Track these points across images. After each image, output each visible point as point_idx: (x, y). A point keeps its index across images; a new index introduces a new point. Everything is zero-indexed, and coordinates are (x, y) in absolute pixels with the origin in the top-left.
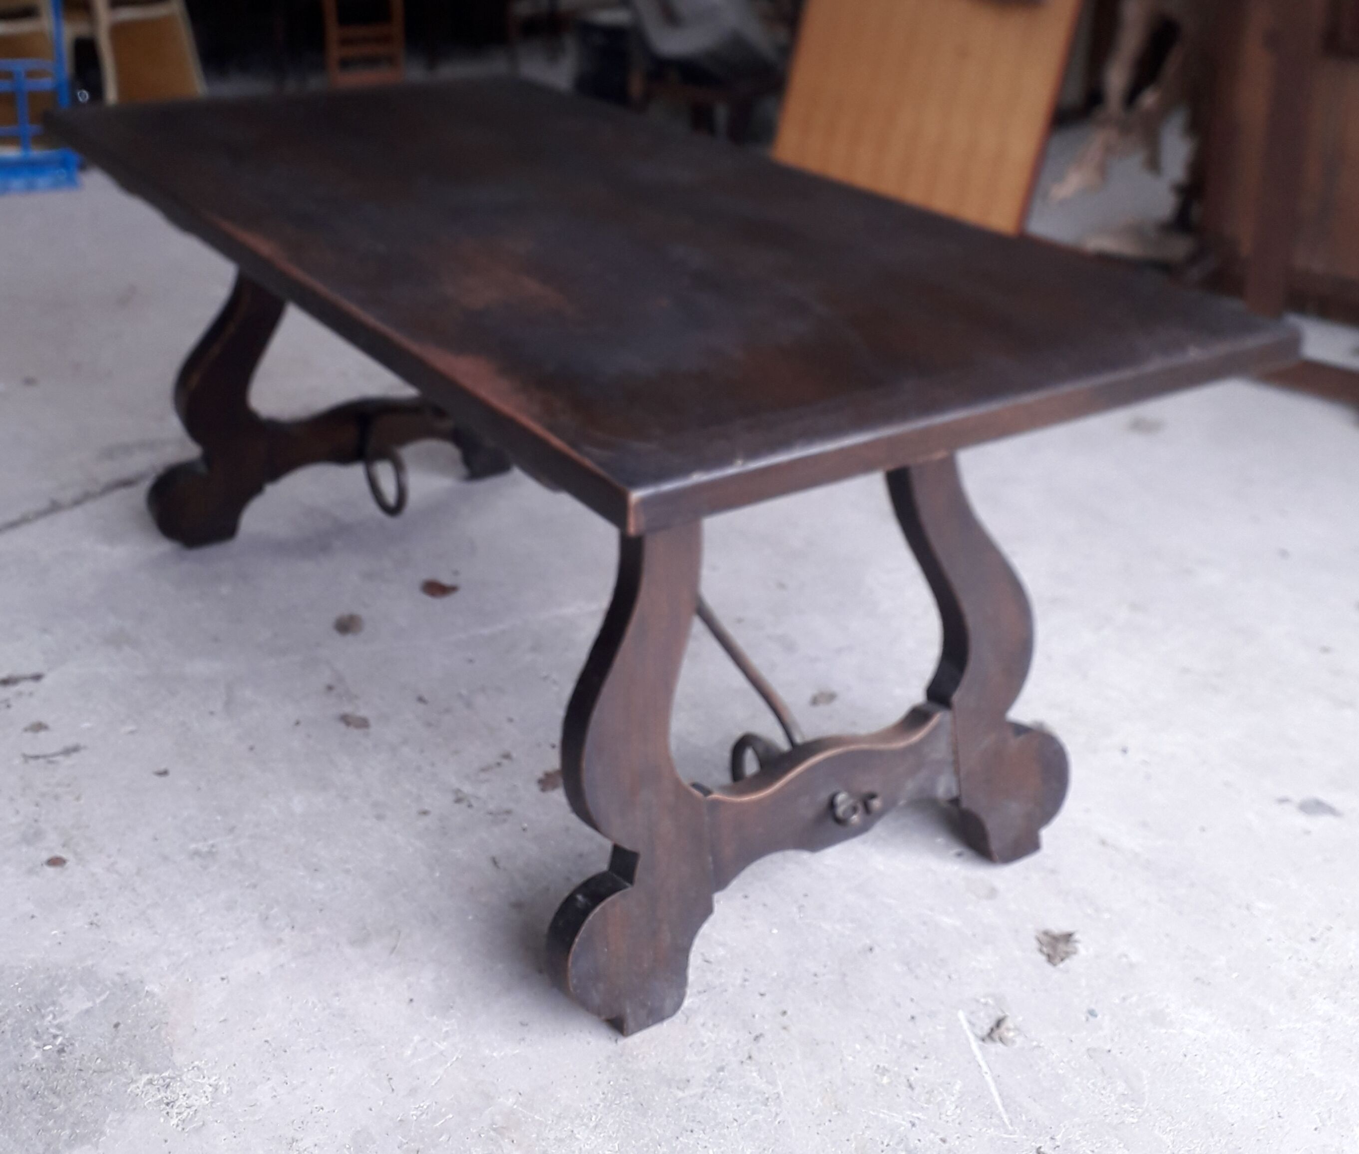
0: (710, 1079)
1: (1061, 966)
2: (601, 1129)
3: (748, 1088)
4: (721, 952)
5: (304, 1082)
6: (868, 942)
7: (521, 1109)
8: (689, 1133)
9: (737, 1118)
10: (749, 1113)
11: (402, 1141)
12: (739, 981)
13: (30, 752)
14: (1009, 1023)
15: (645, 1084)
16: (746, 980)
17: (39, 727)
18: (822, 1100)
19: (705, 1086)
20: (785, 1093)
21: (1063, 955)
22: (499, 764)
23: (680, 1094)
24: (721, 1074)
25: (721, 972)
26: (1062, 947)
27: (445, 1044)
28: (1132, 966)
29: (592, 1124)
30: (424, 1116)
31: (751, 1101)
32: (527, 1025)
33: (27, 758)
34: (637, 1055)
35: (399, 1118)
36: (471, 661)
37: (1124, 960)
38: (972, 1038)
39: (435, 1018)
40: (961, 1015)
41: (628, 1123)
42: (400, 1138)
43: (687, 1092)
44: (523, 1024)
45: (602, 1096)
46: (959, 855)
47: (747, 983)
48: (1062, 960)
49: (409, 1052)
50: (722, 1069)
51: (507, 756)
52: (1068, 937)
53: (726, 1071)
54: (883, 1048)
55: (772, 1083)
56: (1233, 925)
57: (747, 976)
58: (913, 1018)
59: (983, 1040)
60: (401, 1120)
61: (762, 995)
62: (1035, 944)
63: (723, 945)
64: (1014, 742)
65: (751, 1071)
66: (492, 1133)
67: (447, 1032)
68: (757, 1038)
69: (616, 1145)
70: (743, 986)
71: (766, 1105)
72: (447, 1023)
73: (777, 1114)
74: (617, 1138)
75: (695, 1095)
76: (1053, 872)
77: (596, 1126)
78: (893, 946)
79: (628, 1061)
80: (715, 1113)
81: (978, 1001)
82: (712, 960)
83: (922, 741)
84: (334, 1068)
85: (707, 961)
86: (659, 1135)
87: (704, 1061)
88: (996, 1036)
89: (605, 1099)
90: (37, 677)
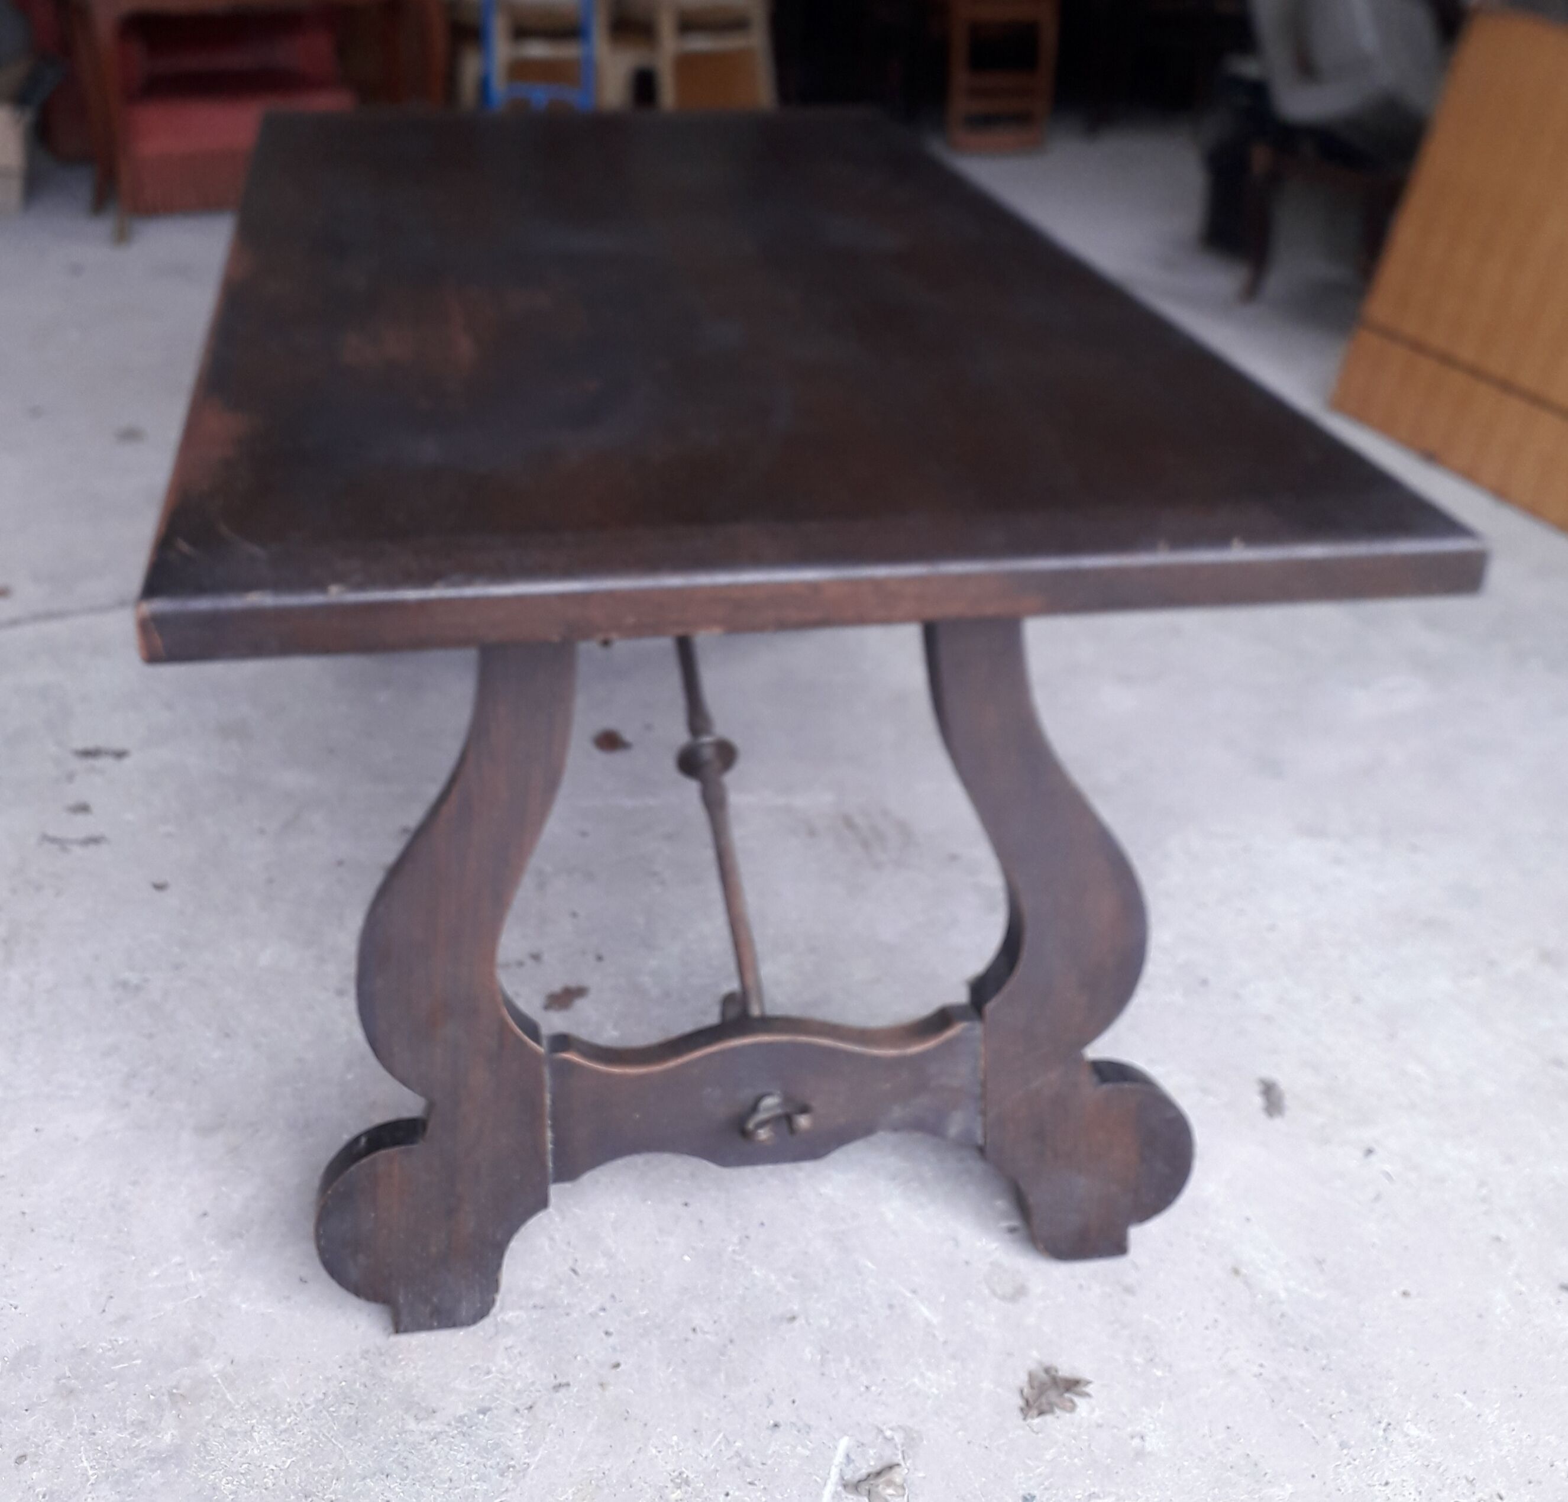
0: (460, 1420)
1: (1037, 1421)
2: (287, 1436)
3: (497, 1445)
4: (601, 1264)
5: (23, 1272)
6: (796, 1308)
7: (219, 1381)
8: (384, 1477)
9: (455, 1478)
10: (474, 1477)
11: (65, 1373)
12: (593, 1308)
13: (52, 832)
14: (897, 1476)
15: (382, 1398)
16: (604, 1309)
17: (83, 808)
18: (574, 1494)
19: (449, 1424)
20: (536, 1468)
21: (1045, 1407)
22: (520, 964)
23: (412, 1425)
24: (481, 1417)
25: (581, 1289)
26: (1053, 1395)
27: (200, 1276)
28: (1140, 1454)
29: (282, 1427)
30: (111, 1353)
31: (489, 1463)
32: (306, 1282)
33: (46, 838)
34: (400, 1360)
35: (84, 1346)
36: (584, 834)
37: (1136, 1442)
38: (834, 1476)
39: (213, 1243)
40: (844, 1443)
41: (324, 1439)
42: (67, 1368)
43: (424, 1426)
44: (303, 1281)
45: (321, 1396)
46: (1012, 1230)
47: (602, 1314)
48: (1041, 1413)
49: (155, 1273)
50: (484, 1411)
51: (536, 957)
52: (1072, 1385)
53: (487, 1416)
54: (706, 1451)
55: (532, 1449)
56: (1343, 1445)
57: (607, 1306)
58: (776, 1425)
59: (845, 1486)
60: (83, 1350)
61: (607, 1333)
62: (1023, 1379)
63: (609, 1255)
64: (1091, 1090)
65: (518, 1426)
66: (166, 1399)
67: (214, 1262)
68: (558, 1387)
69: (289, 1461)
70: (593, 1315)
71: (502, 1475)
72: (222, 1251)
73: (507, 1490)
74: (296, 1454)
75: (428, 1433)
76: (1129, 1290)
77: (285, 1431)
78: (826, 1322)
79: (384, 1364)
80: (434, 1462)
81: (881, 1431)
82: (580, 1272)
83: (922, 1055)
84: (65, 1265)
85: (574, 1271)
86: (347, 1466)
87: (473, 1393)
88: (865, 1487)
89: (323, 1400)
90: (120, 755)
